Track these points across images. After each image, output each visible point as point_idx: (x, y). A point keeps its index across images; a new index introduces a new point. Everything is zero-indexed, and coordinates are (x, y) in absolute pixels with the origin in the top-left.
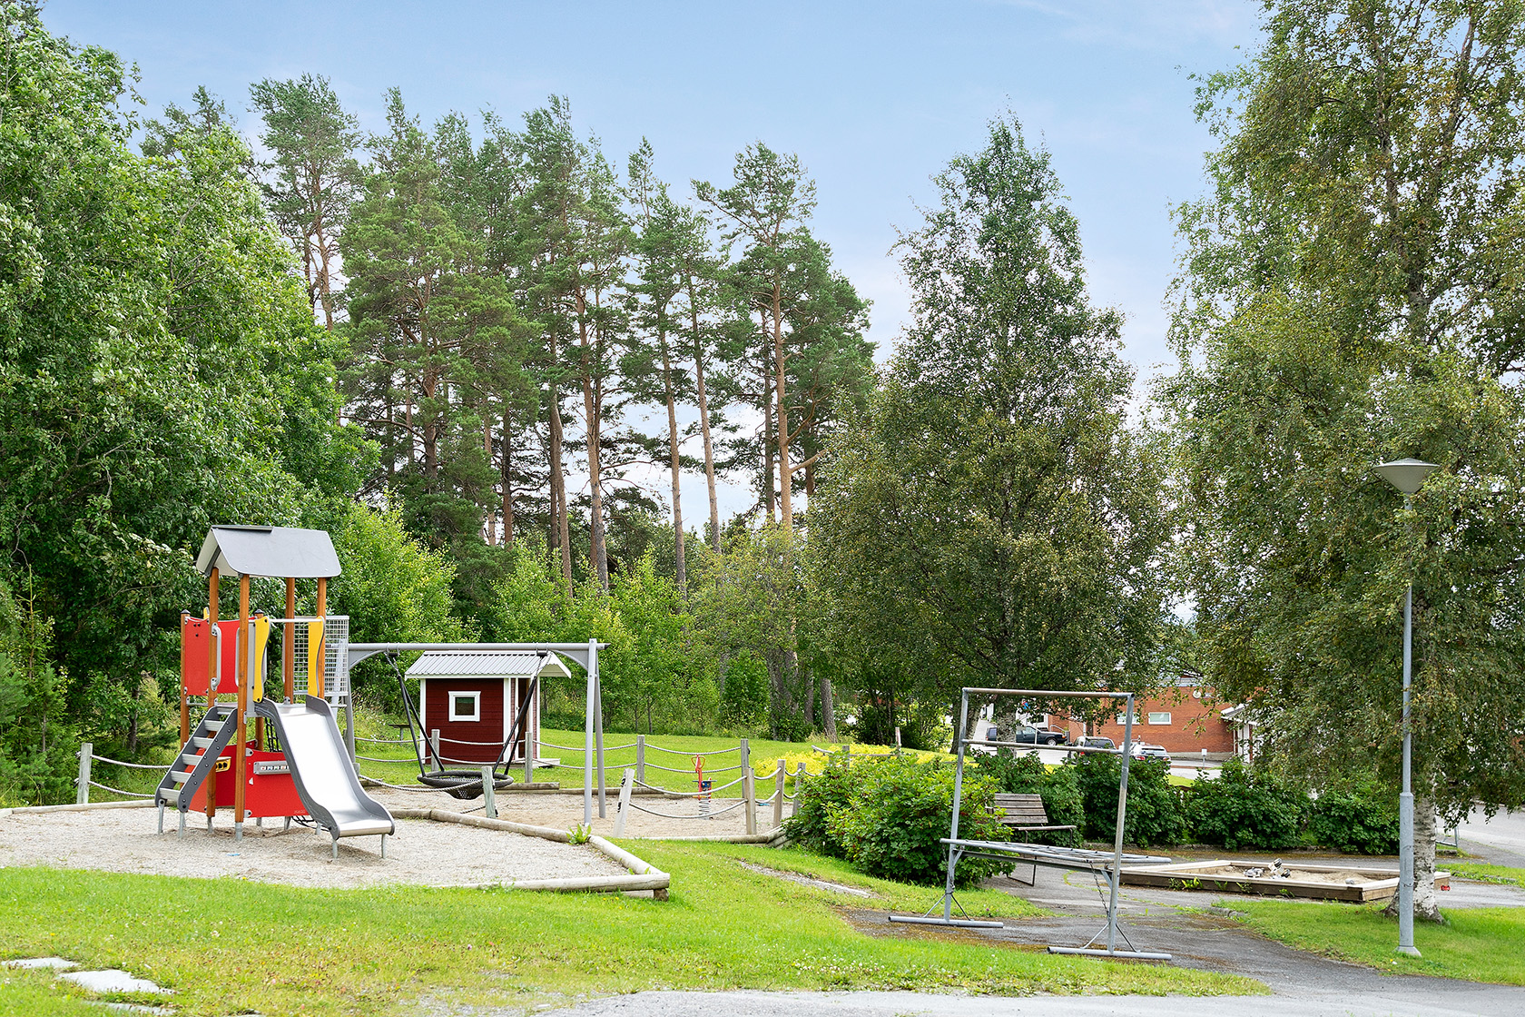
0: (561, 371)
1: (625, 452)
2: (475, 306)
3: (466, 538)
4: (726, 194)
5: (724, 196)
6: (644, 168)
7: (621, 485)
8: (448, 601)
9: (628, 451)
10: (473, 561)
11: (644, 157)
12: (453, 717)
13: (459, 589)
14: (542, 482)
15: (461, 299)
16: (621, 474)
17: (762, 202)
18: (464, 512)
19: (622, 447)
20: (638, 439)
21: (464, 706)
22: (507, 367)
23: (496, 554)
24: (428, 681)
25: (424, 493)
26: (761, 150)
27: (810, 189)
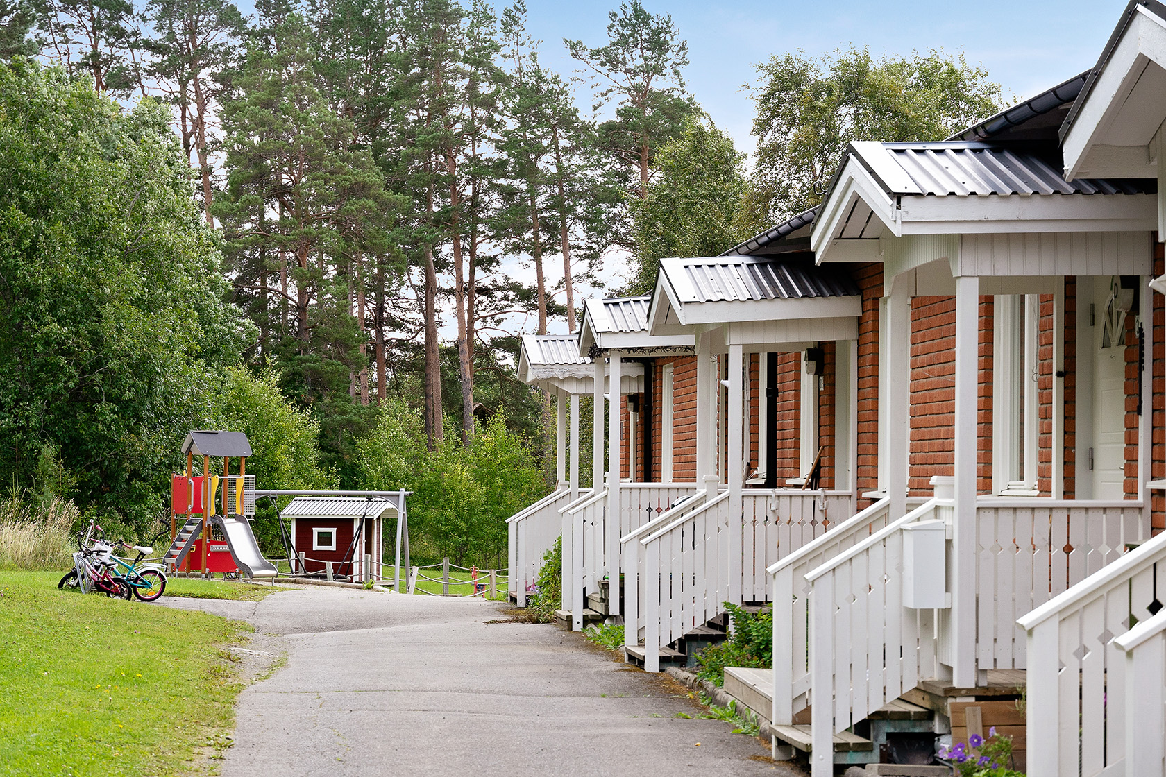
0: (432, 232)
1: (502, 299)
2: (345, 180)
3: (335, 396)
4: (598, 52)
5: (595, 53)
6: (516, 23)
7: (498, 334)
8: (315, 455)
9: (505, 298)
10: (339, 418)
11: (518, 14)
12: (316, 547)
13: (325, 442)
14: (418, 328)
15: (332, 174)
16: (498, 322)
17: (635, 59)
18: (332, 372)
19: (499, 294)
20: (515, 287)
21: (324, 539)
22: (375, 237)
23: (362, 412)
24: (298, 520)
25: (296, 354)
26: (635, 10)
27: (681, 49)
